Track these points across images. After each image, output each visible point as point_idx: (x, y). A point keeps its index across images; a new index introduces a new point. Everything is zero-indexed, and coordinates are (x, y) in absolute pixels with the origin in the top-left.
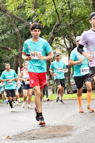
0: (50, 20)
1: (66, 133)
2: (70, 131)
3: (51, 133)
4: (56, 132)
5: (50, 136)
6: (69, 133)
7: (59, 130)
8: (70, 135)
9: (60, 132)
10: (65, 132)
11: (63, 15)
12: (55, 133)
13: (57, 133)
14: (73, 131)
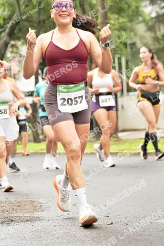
0: (4, 10)
1: (32, 215)
2: (39, 211)
3: (6, 215)
4: (14, 212)
5: (3, 220)
6: (36, 214)
7: (19, 208)
8: (39, 219)
9: (21, 213)
10: (30, 212)
11: (26, 3)
12: (12, 215)
13: (15, 215)
14: (43, 211)
